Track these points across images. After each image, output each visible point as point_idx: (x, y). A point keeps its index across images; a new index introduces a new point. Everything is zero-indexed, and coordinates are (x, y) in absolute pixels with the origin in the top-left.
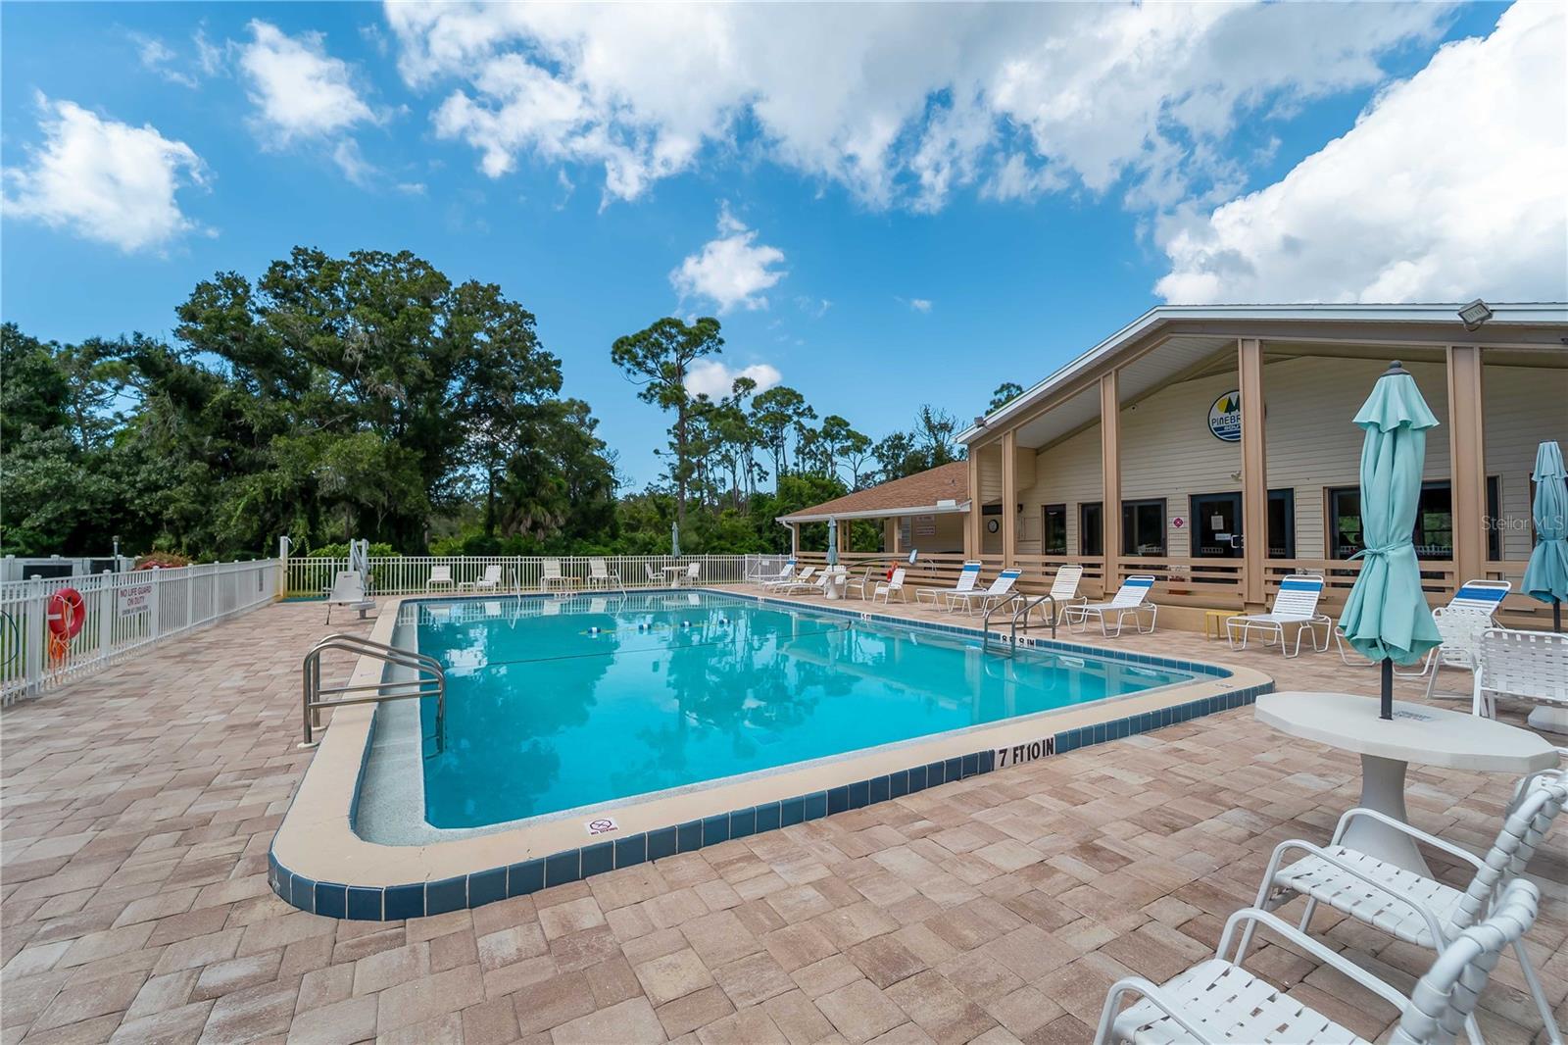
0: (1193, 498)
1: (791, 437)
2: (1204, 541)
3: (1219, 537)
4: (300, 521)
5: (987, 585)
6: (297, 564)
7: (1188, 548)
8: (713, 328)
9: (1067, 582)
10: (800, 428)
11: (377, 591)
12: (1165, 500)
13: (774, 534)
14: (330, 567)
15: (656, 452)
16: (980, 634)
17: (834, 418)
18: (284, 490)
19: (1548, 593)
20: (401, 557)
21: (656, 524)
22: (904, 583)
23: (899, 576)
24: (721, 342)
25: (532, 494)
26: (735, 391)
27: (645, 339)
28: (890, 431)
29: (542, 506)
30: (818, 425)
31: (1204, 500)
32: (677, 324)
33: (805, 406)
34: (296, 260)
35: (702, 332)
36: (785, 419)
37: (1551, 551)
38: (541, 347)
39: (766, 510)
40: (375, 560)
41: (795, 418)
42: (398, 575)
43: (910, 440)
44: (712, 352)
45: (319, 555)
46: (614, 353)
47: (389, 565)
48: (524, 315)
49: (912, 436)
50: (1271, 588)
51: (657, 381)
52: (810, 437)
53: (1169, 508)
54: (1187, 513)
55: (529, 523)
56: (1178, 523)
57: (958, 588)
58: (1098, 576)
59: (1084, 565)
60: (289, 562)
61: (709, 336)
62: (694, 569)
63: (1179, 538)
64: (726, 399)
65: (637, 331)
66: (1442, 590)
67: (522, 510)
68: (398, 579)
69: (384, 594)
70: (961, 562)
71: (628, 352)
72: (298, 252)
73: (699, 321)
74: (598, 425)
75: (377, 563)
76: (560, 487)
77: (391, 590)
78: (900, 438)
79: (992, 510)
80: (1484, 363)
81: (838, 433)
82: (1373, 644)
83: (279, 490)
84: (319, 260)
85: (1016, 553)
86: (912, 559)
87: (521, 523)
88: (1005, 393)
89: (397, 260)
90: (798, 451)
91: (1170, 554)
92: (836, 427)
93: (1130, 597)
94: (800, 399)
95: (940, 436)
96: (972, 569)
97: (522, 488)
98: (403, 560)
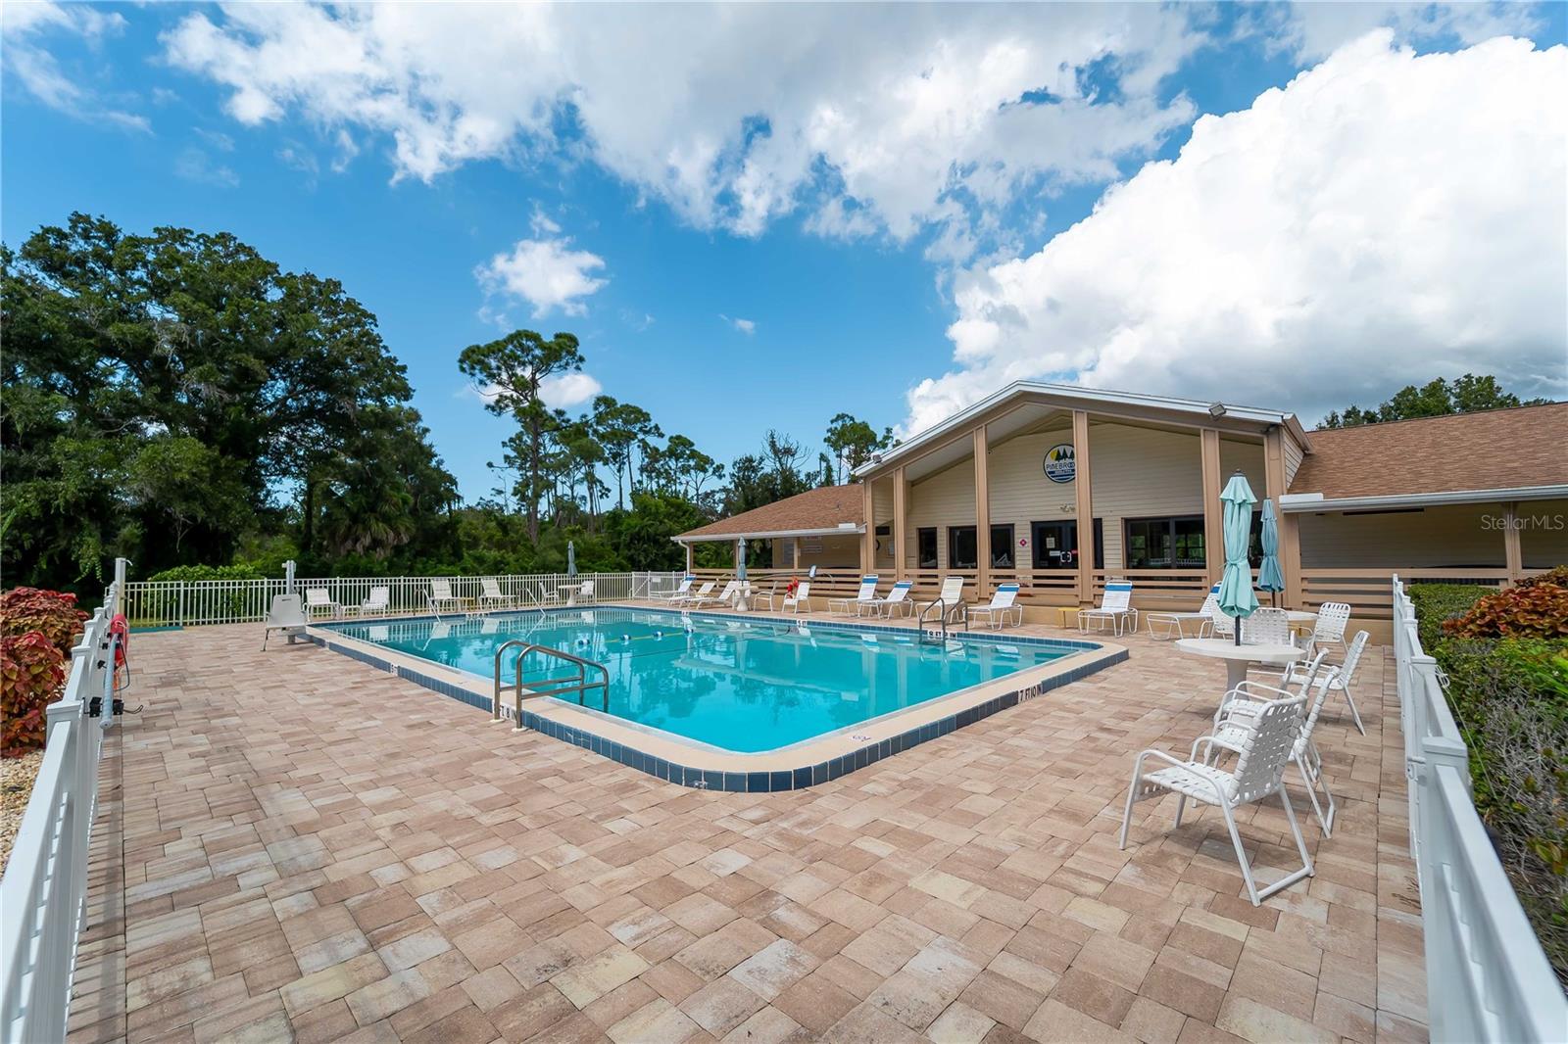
0: (1033, 524)
1: (636, 456)
2: (1042, 558)
3: (1052, 554)
4: (90, 540)
5: (884, 594)
6: (136, 590)
7: (1031, 562)
8: (573, 344)
9: (951, 590)
10: (645, 446)
11: (236, 618)
12: (1013, 525)
13: (633, 551)
14: (178, 592)
15: (490, 465)
16: (916, 632)
17: (679, 437)
18: (67, 502)
19: (1270, 587)
20: (266, 580)
21: (498, 541)
22: (810, 595)
23: (804, 589)
24: (581, 359)
25: (373, 509)
26: (596, 409)
27: (500, 350)
28: (740, 455)
29: (383, 522)
30: (663, 445)
31: (1041, 525)
32: (535, 338)
33: (652, 424)
34: (74, 227)
35: (561, 347)
36: (631, 436)
37: (1271, 563)
38: (388, 351)
39: (624, 527)
40: (234, 584)
41: (641, 436)
42: (262, 600)
43: (760, 463)
44: (571, 368)
45: (166, 579)
46: (461, 361)
47: (251, 589)
48: (364, 314)
49: (762, 459)
50: (1098, 591)
51: (508, 393)
52: (654, 455)
53: (1016, 532)
54: (1030, 535)
55: (367, 541)
56: (1023, 543)
57: (859, 598)
58: (973, 585)
59: (965, 576)
60: (126, 587)
61: (568, 353)
62: (588, 587)
63: (1024, 554)
64: (585, 416)
65: (491, 341)
66: (1200, 588)
67: (360, 527)
68: (262, 604)
69: (245, 621)
70: (858, 576)
71: (480, 362)
72: (77, 219)
73: (557, 336)
74: (428, 434)
75: (237, 587)
76: (405, 502)
77: (253, 617)
78: (750, 460)
79: (884, 531)
80: (1220, 439)
81: (683, 453)
82: (1232, 608)
83: (61, 501)
84: (109, 232)
85: (906, 568)
86: (812, 574)
87: (356, 540)
88: (840, 423)
89: (214, 243)
90: (642, 470)
91: (1017, 567)
92: (680, 446)
93: (1004, 600)
94: (646, 417)
95: (784, 460)
96: (867, 581)
97: (361, 502)
98: (269, 583)
